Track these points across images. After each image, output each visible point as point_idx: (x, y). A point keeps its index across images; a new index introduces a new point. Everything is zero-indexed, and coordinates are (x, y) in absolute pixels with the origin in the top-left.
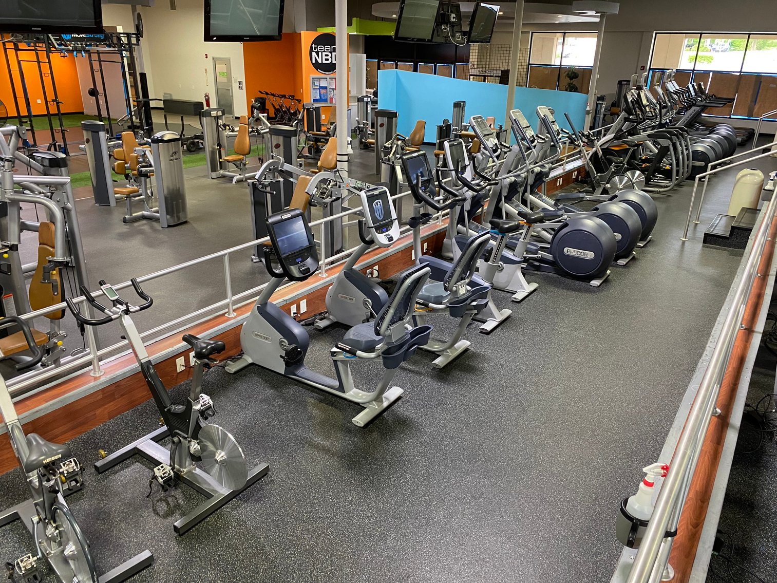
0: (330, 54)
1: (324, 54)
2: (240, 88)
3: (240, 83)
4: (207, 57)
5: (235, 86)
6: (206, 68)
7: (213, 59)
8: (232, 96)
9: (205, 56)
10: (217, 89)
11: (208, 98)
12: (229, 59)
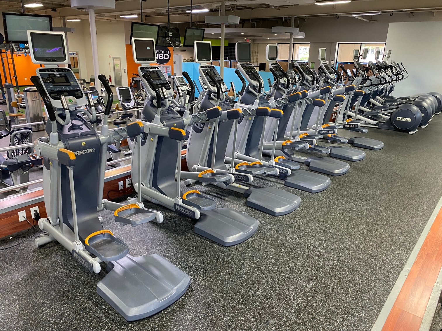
0: (163, 55)
1: (159, 54)
2: (125, 72)
3: (125, 70)
4: (110, 57)
5: (123, 71)
6: (110, 62)
7: (113, 58)
8: (121, 76)
9: (109, 57)
10: (115, 73)
11: (111, 77)
12: (120, 58)
